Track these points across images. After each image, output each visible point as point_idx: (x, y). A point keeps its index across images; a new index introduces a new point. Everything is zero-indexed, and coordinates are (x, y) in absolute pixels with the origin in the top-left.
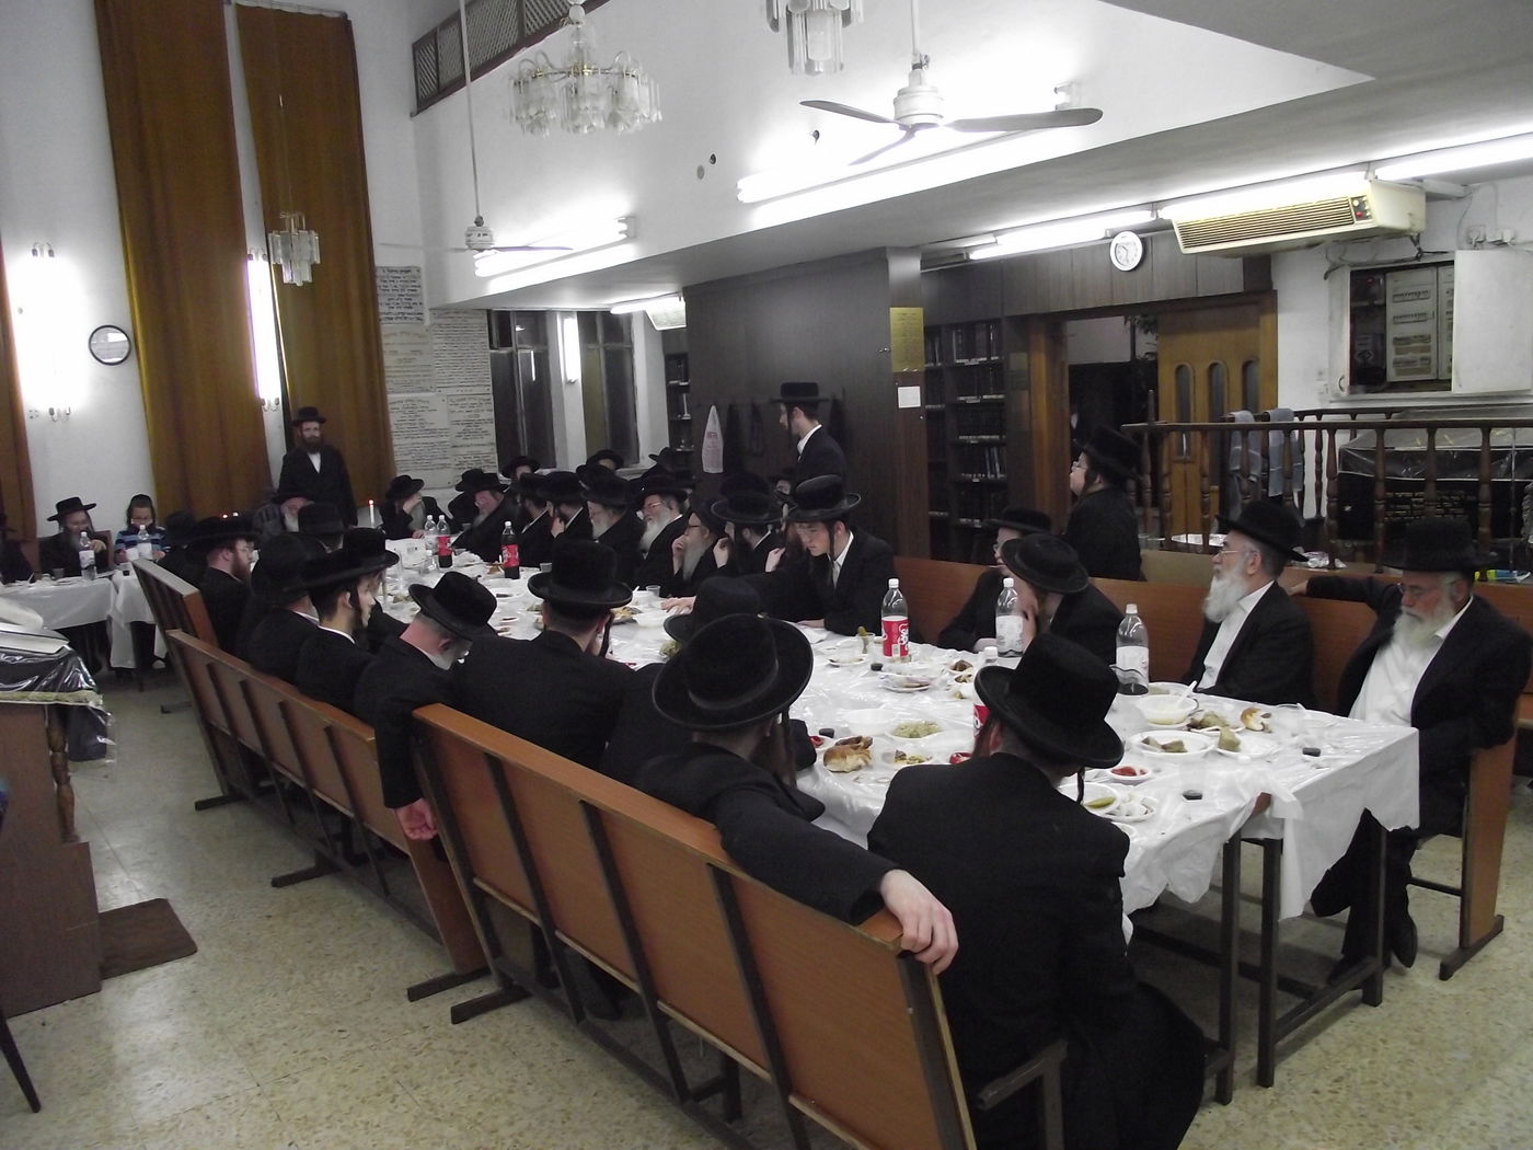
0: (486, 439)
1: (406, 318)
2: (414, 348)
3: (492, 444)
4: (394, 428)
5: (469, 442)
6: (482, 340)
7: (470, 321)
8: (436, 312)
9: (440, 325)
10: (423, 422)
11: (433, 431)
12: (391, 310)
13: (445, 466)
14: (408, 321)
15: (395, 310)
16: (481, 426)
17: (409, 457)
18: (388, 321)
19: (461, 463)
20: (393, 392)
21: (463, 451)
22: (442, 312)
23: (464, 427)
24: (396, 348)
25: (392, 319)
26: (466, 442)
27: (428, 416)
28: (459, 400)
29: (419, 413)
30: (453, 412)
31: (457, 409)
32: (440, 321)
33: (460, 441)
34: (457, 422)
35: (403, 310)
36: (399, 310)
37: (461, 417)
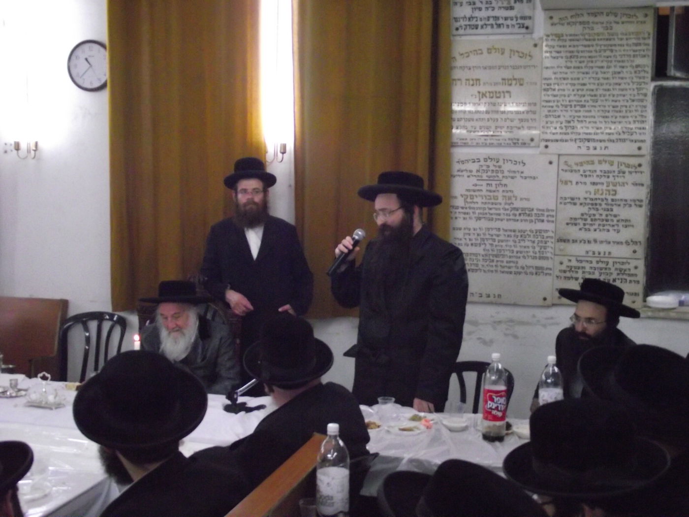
0: (626, 234)
1: (499, 26)
2: (507, 74)
3: (635, 243)
4: (459, 202)
5: (591, 235)
6: (639, 61)
7: (618, 29)
8: (557, 16)
9: (559, 36)
10: (510, 197)
11: (526, 213)
12: (477, 14)
13: (539, 271)
14: (504, 30)
15: (483, 14)
16: (616, 210)
17: (480, 250)
18: (469, 31)
19: (570, 269)
20: (465, 145)
21: (578, 249)
22: (568, 14)
23: (585, 209)
24: (477, 74)
25: (476, 27)
26: (583, 235)
27: (519, 187)
28: (581, 164)
29: (504, 181)
30: (566, 183)
31: (575, 177)
32: (559, 29)
33: (574, 232)
34: (573, 201)
35: (497, 13)
36: (490, 13)
37: (579, 192)
